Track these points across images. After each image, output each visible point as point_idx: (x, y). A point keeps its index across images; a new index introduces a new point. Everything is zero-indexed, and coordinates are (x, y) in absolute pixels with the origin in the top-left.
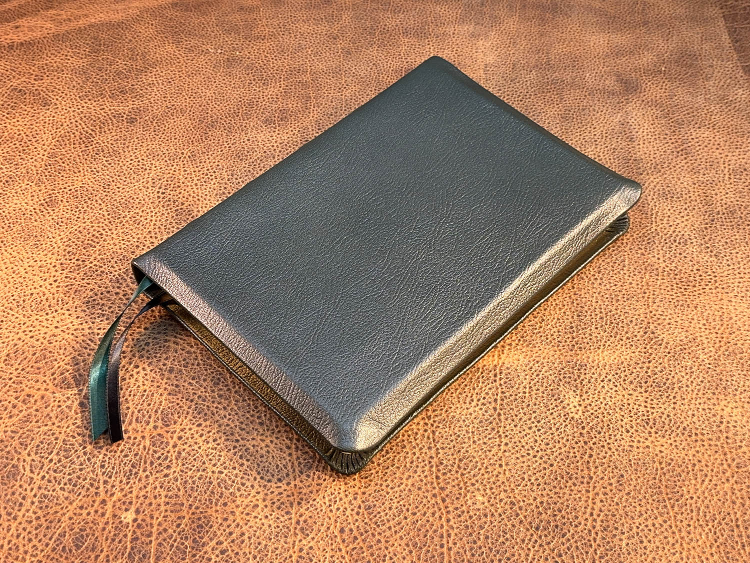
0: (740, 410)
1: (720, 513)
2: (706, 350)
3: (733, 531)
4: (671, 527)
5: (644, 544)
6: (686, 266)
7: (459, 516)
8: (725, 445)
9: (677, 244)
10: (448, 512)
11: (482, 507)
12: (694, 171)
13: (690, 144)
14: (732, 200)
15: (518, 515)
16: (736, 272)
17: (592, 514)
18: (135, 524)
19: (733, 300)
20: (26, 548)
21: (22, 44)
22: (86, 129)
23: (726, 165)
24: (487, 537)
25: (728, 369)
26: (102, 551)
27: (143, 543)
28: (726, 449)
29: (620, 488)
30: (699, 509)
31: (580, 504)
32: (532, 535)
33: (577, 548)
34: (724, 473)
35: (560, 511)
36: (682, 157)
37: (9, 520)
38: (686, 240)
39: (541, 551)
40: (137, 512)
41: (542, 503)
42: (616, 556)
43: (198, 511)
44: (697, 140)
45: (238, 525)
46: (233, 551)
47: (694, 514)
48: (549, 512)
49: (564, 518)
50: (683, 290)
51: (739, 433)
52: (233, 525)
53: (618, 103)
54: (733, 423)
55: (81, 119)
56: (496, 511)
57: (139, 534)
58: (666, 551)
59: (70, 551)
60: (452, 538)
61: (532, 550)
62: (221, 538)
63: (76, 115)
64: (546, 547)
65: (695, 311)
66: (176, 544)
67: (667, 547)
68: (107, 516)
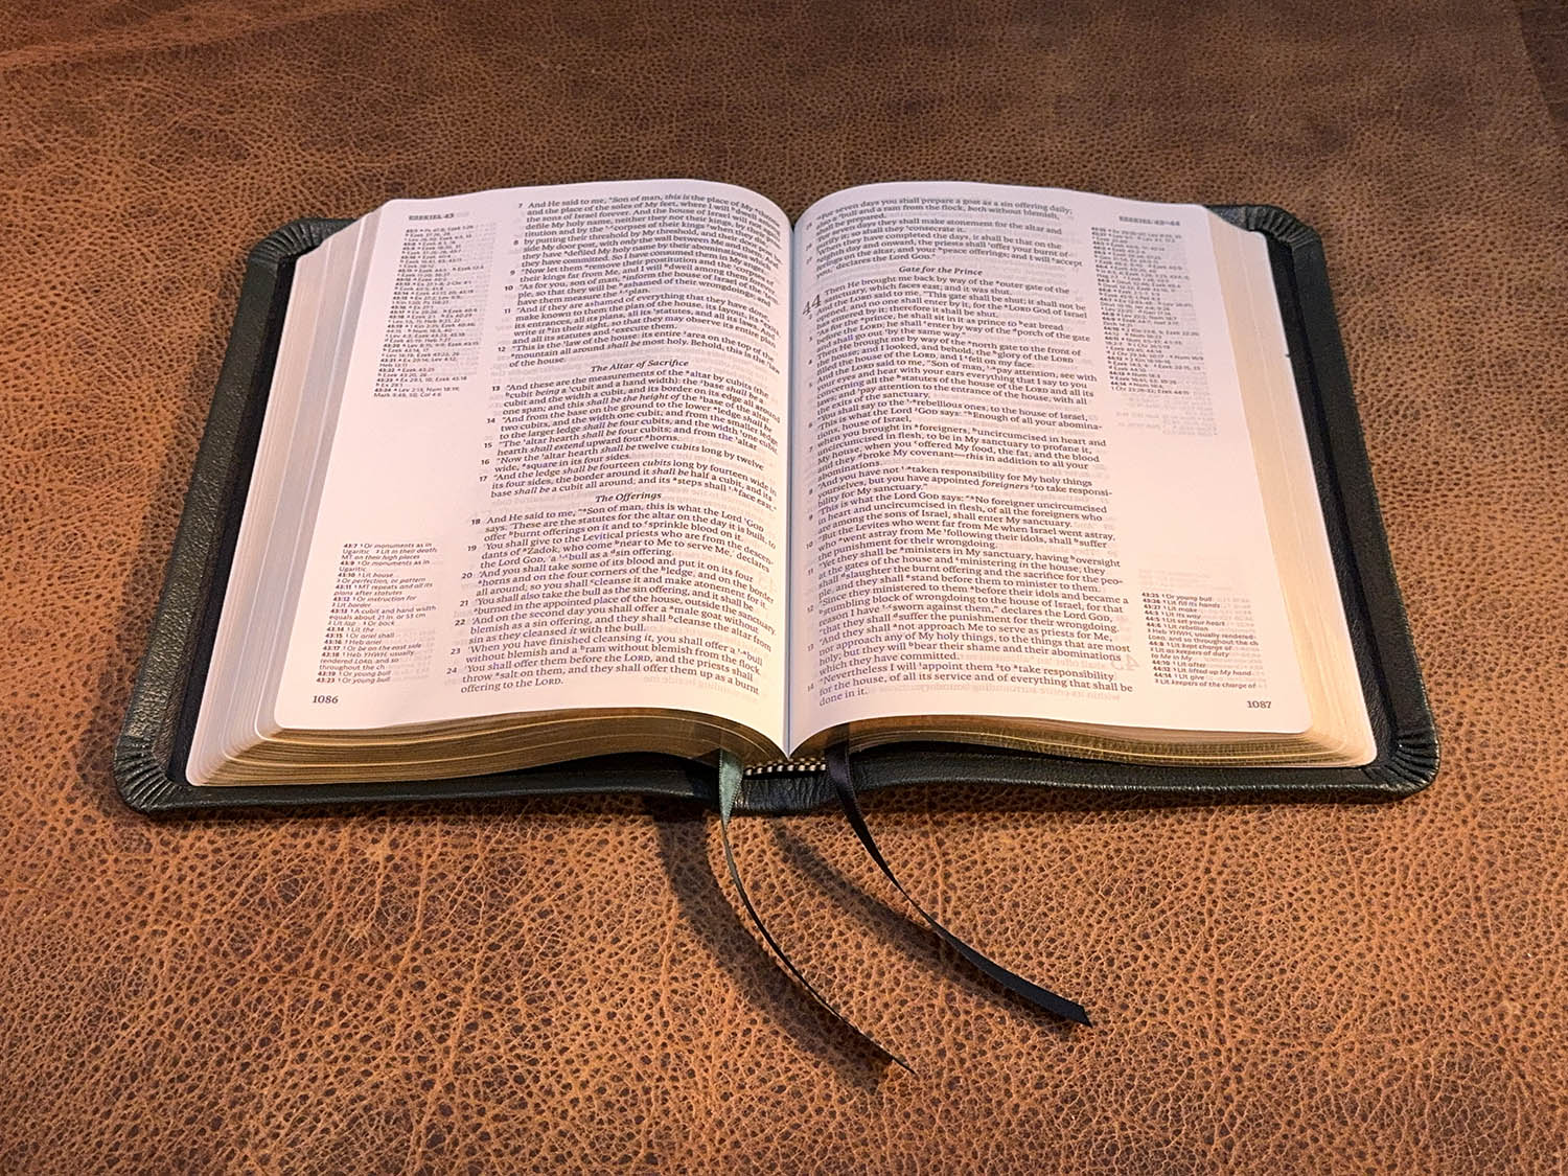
0: (1495, 703)
1: (1446, 875)
2: (1440, 601)
3: (1468, 906)
4: (1352, 896)
5: (1301, 923)
6: (1413, 456)
7: (968, 869)
8: (1463, 763)
9: (1399, 417)
10: (947, 862)
11: (1010, 855)
12: (1444, 290)
13: (1437, 242)
14: (1511, 341)
15: (1073, 869)
16: (1508, 469)
17: (1208, 871)
18: (390, 865)
19: (1499, 516)
20: (195, 899)
21: (195, 50)
22: (312, 200)
23: (1505, 280)
24: (1016, 905)
25: (1478, 634)
26: (330, 907)
27: (402, 895)
28: (1464, 770)
29: (1264, 828)
30: (1408, 868)
31: (1187, 853)
32: (1097, 902)
33: (1178, 925)
34: (1458, 809)
35: (1151, 865)
36: (1422, 266)
37: (165, 853)
38: (1418, 412)
39: (1112, 929)
40: (394, 844)
41: (1118, 851)
42: (1248, 940)
43: (501, 847)
44: (1452, 235)
45: (570, 872)
46: (561, 913)
47: (1397, 875)
48: (1130, 866)
49: (1157, 875)
50: (1404, 498)
51: (1491, 743)
52: (563, 871)
53: (1307, 168)
54: (1480, 726)
55: (303, 183)
56: (1035, 863)
57: (395, 880)
58: (1341, 935)
59: (274, 904)
60: (953, 903)
61: (1096, 927)
62: (541, 892)
63: (294, 175)
64: (1121, 922)
65: (1424, 534)
66: (460, 899)
67: (1343, 929)
68: (339, 851)
